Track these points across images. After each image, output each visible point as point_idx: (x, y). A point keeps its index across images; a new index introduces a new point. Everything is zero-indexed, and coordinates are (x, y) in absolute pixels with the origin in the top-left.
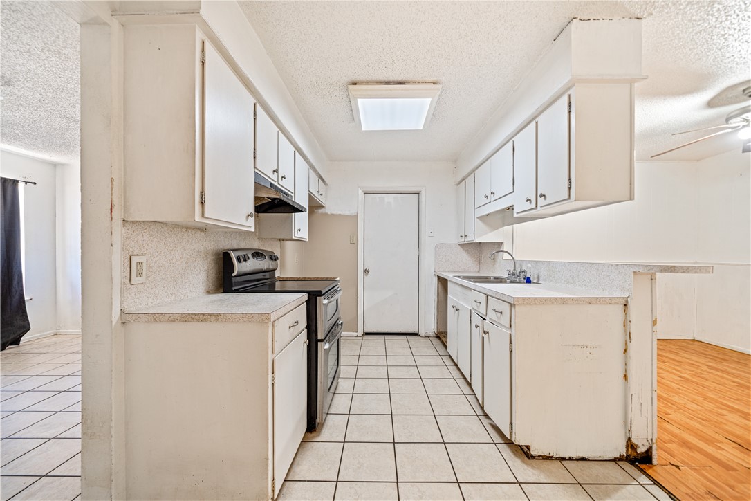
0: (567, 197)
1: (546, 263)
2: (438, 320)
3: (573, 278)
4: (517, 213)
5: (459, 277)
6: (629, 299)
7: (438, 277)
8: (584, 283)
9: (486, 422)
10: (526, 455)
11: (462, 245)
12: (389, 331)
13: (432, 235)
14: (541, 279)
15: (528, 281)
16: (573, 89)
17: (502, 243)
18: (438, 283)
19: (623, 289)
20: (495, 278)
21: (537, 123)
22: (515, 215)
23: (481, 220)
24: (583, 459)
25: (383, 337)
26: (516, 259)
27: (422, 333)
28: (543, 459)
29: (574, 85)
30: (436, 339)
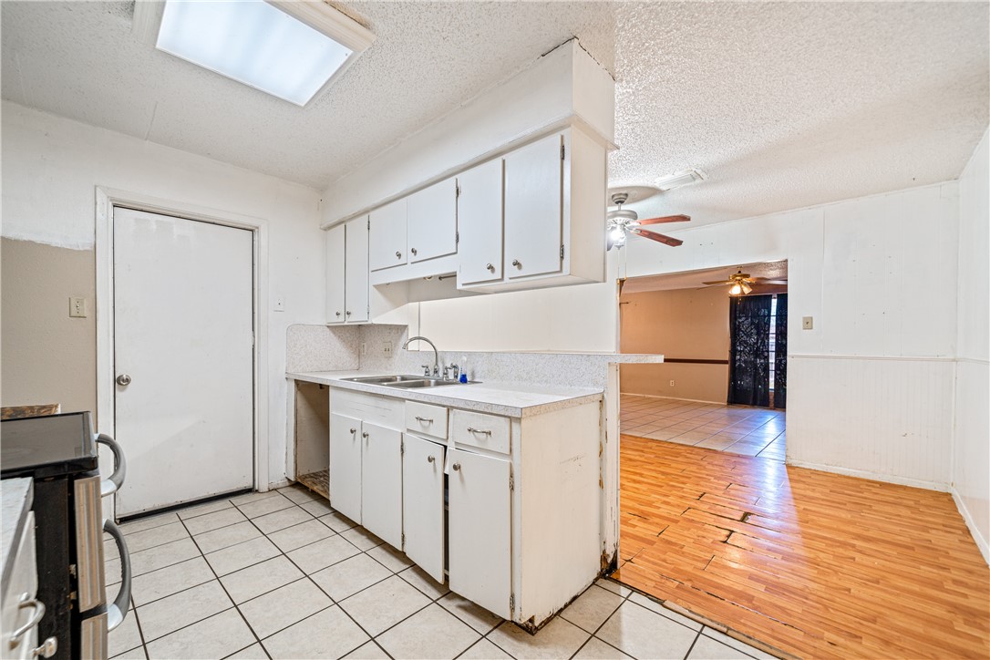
0: (558, 269)
1: (486, 355)
2: (296, 456)
3: (528, 373)
4: (463, 285)
5: (352, 380)
6: (605, 395)
7: (297, 382)
8: (545, 379)
9: (451, 605)
10: (527, 631)
11: (334, 328)
12: (186, 499)
13: (280, 308)
14: (477, 375)
15: (464, 380)
16: (569, 129)
17: (406, 326)
18: (296, 393)
19: (596, 384)
20: (403, 379)
21: (504, 161)
22: (459, 287)
23: (379, 291)
24: (575, 598)
25: (173, 515)
26: (438, 350)
27: (262, 485)
28: (545, 624)
29: (570, 126)
30: (289, 489)
